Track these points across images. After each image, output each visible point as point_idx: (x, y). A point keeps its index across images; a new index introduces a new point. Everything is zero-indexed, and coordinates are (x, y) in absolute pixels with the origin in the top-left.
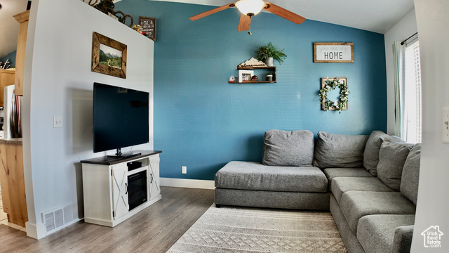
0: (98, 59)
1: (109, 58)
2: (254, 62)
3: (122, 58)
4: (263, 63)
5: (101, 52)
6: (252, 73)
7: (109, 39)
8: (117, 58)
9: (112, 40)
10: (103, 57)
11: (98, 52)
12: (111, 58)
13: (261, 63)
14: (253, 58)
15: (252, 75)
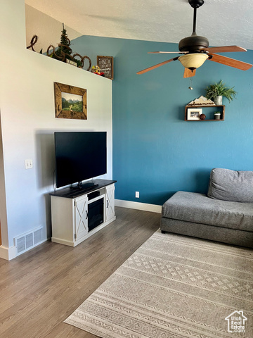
0: (61, 106)
1: (70, 104)
2: (203, 100)
3: (82, 102)
4: (211, 102)
5: (63, 99)
6: (200, 111)
7: (70, 86)
8: (78, 103)
9: (72, 87)
10: (65, 104)
11: (61, 100)
12: (72, 103)
13: (210, 101)
14: (202, 97)
15: (201, 113)
